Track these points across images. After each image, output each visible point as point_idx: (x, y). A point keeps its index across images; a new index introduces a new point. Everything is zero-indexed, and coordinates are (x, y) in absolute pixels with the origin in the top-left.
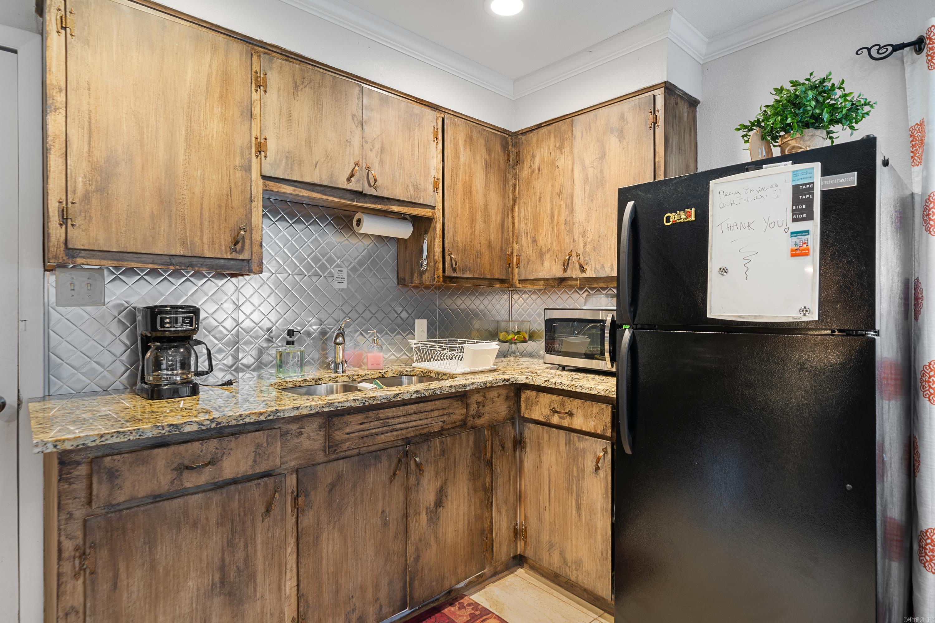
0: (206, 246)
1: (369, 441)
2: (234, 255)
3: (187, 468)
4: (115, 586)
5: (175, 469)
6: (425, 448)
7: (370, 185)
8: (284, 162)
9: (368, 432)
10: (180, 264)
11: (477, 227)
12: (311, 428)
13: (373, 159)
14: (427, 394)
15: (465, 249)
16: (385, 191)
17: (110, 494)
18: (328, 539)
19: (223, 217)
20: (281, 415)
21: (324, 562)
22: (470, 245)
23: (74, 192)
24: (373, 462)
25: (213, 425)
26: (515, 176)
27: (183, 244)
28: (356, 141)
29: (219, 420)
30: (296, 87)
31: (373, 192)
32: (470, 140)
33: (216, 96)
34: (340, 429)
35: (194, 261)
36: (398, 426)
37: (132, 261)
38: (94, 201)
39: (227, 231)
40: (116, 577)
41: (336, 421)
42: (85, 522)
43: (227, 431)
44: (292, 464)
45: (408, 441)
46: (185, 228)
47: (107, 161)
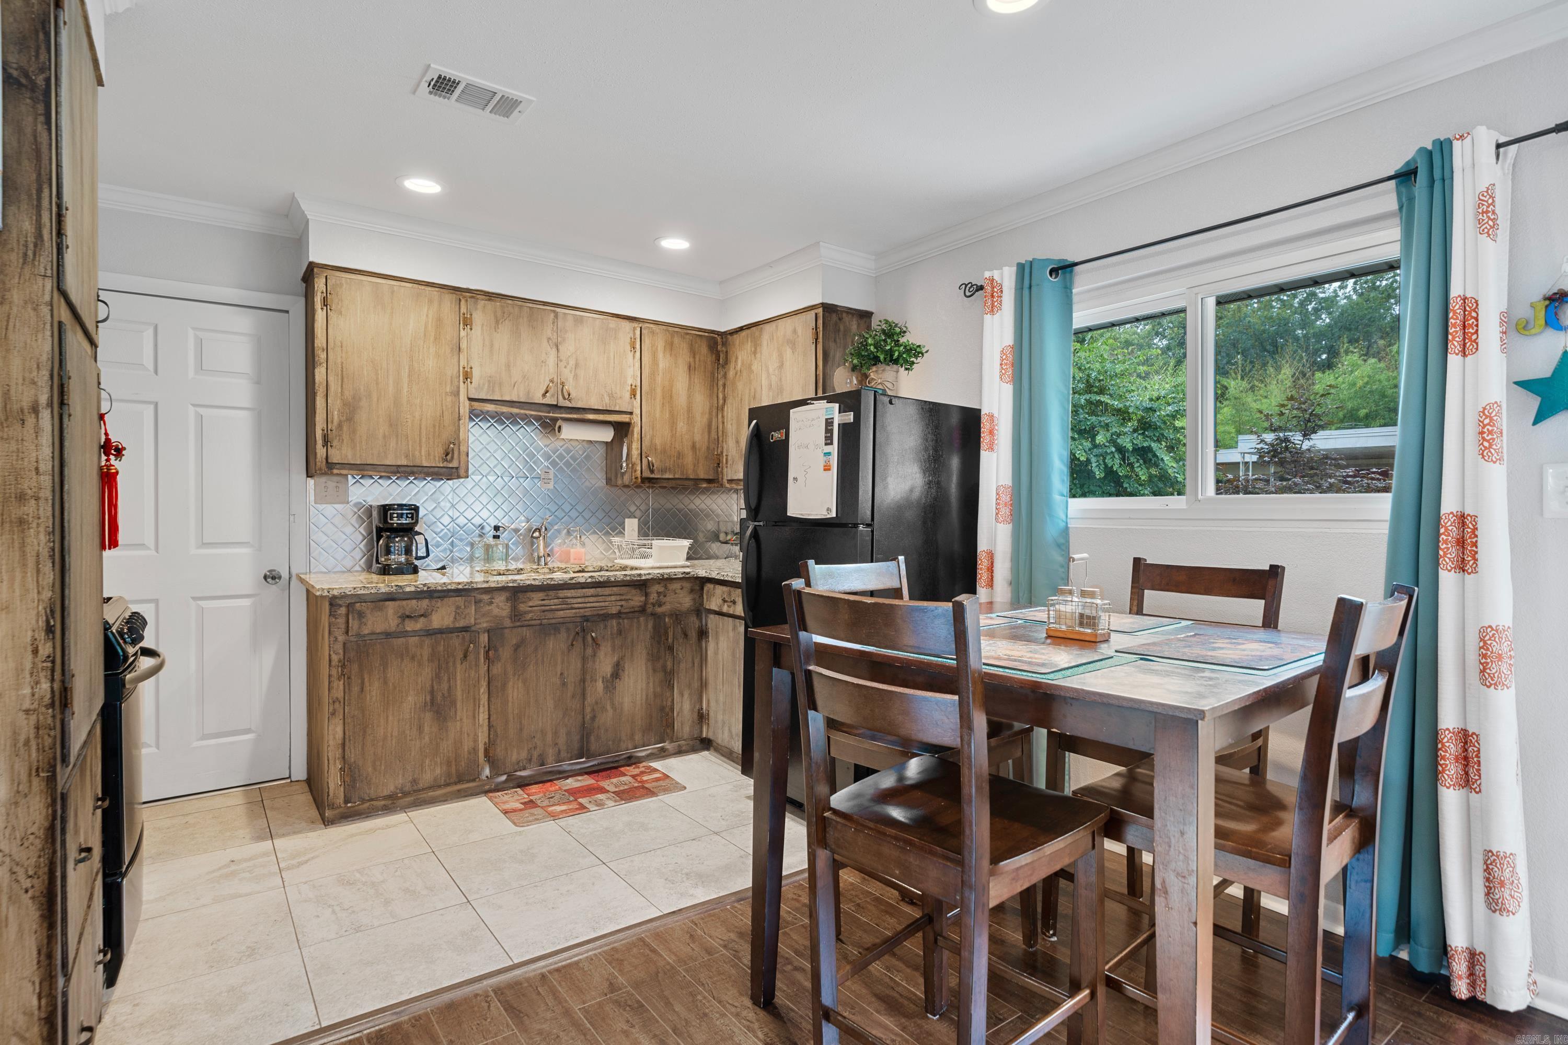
0: (424, 457)
1: (550, 615)
2: (445, 464)
3: (408, 617)
4: (362, 690)
5: (400, 617)
6: (602, 626)
7: (564, 398)
8: (486, 385)
9: (548, 608)
10: (405, 472)
11: (678, 430)
12: (500, 599)
13: (567, 375)
14: (602, 580)
15: (664, 451)
16: (580, 402)
17: (359, 628)
18: (513, 687)
19: (437, 433)
20: (475, 586)
21: (510, 704)
22: (671, 447)
23: (332, 422)
24: (552, 632)
25: (425, 589)
26: (725, 376)
27: (407, 456)
28: (552, 360)
29: (429, 585)
30: (497, 322)
31: (568, 404)
32: (670, 346)
33: (432, 339)
34: (523, 602)
35: (415, 469)
36: (576, 606)
37: (370, 471)
38: (345, 428)
39: (440, 445)
40: (363, 683)
41: (520, 595)
42: (344, 644)
43: (436, 595)
44: (485, 625)
45: (586, 619)
46: (408, 445)
47: (354, 398)
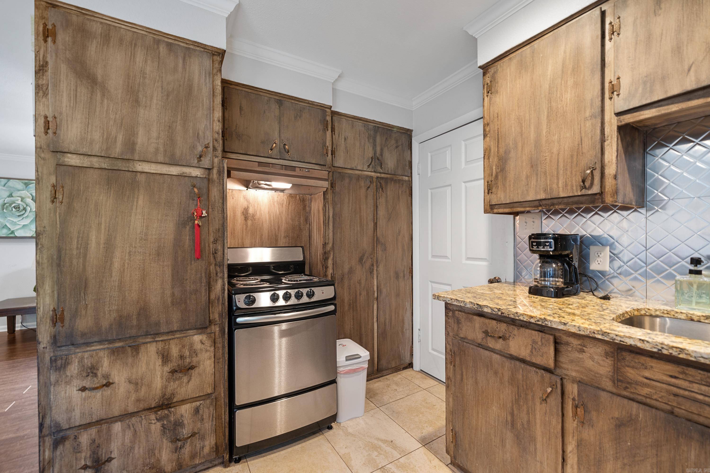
0: (561, 189)
2: (584, 192)
3: (490, 335)
5: (484, 332)
8: (640, 90)
12: (595, 350)
17: (458, 330)
19: (575, 163)
27: (545, 191)
34: (634, 368)
35: (555, 201)
39: (578, 173)
41: (628, 356)
42: (452, 339)
44: (574, 374)
46: (546, 180)
47: (505, 152)
